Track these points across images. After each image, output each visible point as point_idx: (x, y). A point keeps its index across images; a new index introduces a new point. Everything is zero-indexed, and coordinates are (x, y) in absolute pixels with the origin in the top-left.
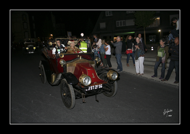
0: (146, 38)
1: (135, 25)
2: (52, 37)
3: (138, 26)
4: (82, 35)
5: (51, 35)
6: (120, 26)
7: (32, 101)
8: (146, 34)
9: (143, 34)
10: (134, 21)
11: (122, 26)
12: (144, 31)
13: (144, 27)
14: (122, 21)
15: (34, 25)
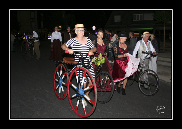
0: (166, 35)
1: (154, 20)
2: (60, 29)
3: (157, 21)
4: (94, 28)
5: (60, 26)
6: (136, 20)
7: (35, 99)
8: (166, 31)
9: (163, 31)
10: (153, 15)
11: (140, 20)
12: (164, 27)
13: (164, 23)
14: (140, 15)
15: (42, 15)
